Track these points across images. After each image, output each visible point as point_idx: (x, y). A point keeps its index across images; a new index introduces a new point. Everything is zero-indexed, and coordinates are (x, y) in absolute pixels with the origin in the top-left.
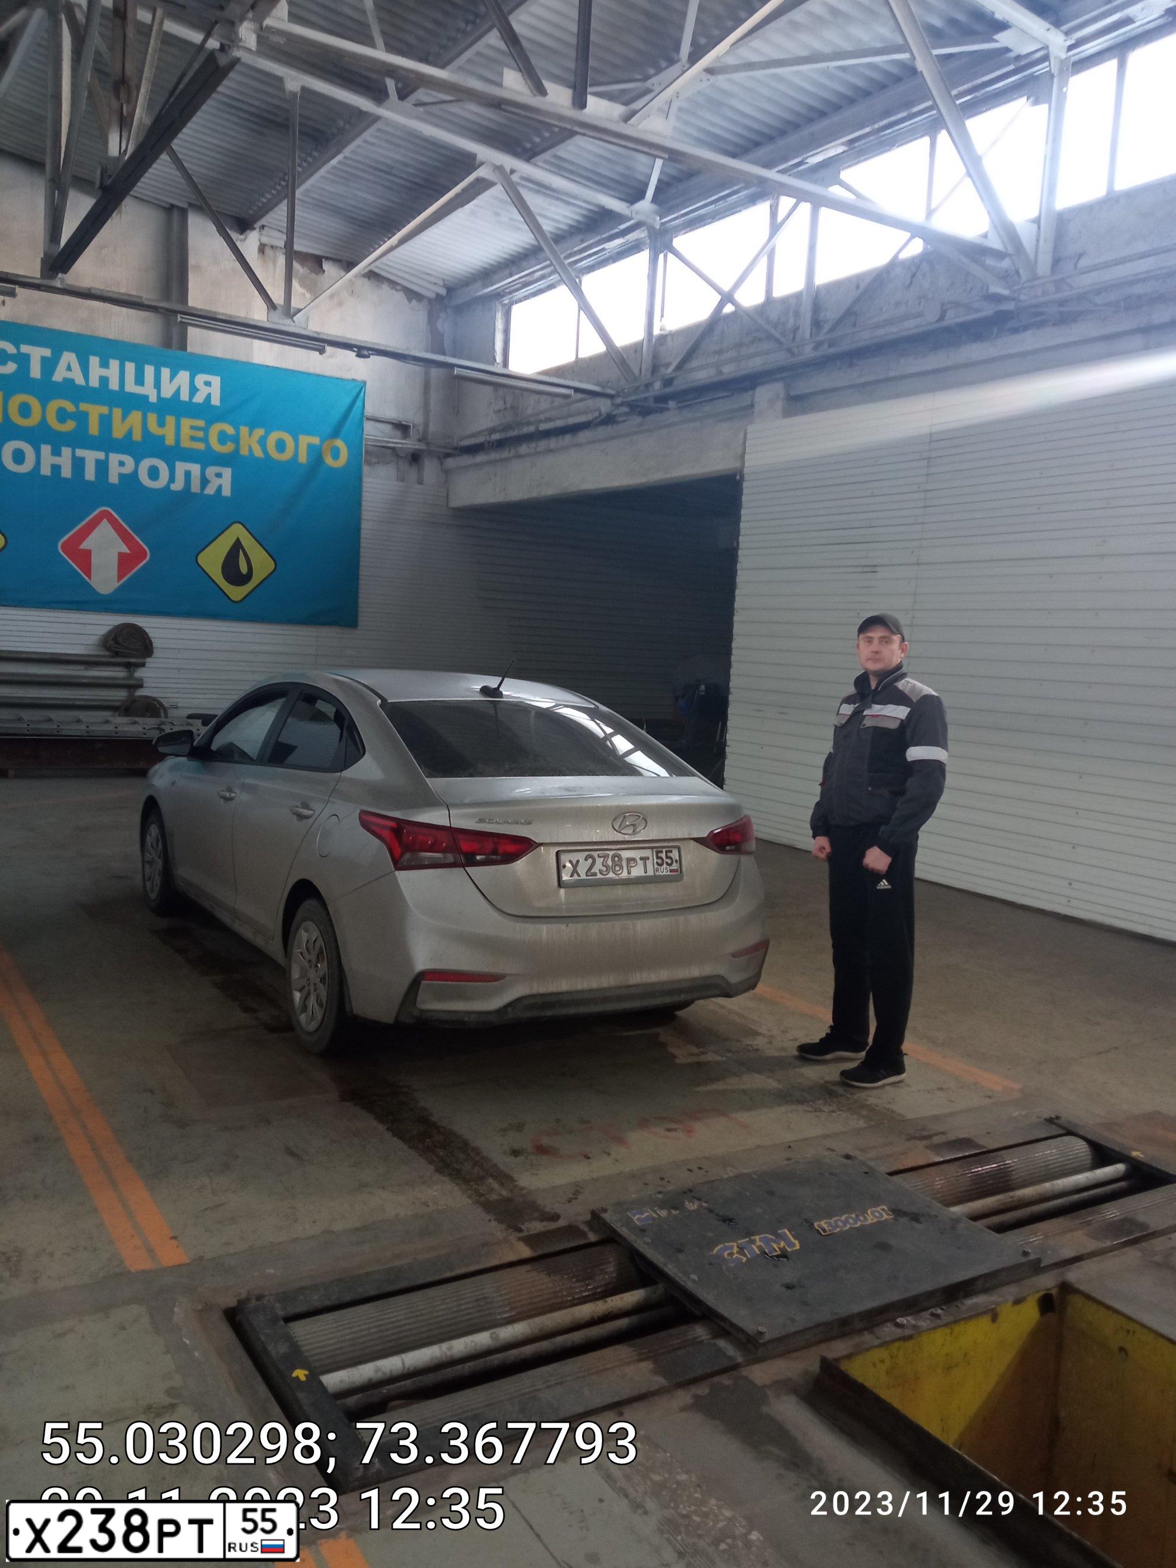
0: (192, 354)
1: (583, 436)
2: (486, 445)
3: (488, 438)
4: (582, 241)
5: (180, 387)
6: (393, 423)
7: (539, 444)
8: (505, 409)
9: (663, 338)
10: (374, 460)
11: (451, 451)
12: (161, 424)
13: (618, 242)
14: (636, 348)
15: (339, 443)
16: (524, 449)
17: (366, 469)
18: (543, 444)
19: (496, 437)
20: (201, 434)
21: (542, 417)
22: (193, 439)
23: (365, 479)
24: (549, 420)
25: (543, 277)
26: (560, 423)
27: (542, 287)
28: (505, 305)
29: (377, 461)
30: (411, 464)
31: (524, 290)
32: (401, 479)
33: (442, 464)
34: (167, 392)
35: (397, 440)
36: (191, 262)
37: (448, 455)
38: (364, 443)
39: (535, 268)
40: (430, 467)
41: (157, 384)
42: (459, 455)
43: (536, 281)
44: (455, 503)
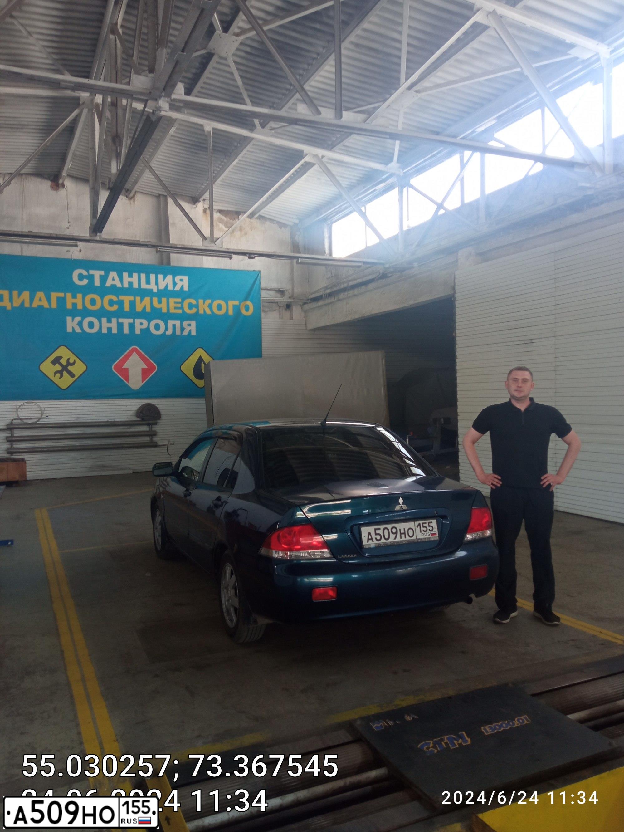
0: (173, 266)
1: (371, 286)
2: (323, 297)
3: (324, 293)
4: (364, 187)
5: (168, 283)
6: (275, 290)
7: (349, 292)
8: (332, 277)
9: (409, 231)
10: (267, 309)
11: (305, 301)
12: (160, 302)
13: (382, 185)
14: (395, 238)
15: (249, 303)
16: (342, 296)
17: (263, 315)
18: (351, 293)
19: (328, 291)
20: (179, 305)
21: (350, 278)
22: (175, 308)
23: (263, 320)
24: (355, 279)
25: (346, 208)
26: (359, 281)
27: (346, 213)
28: (328, 225)
29: (268, 310)
30: (286, 310)
31: (337, 216)
32: (281, 318)
33: (302, 308)
34: (162, 286)
35: (278, 298)
36: (170, 221)
37: (305, 303)
38: (261, 301)
39: (342, 204)
40: (296, 311)
41: (157, 283)
42: (310, 303)
43: (343, 210)
44: (310, 327)
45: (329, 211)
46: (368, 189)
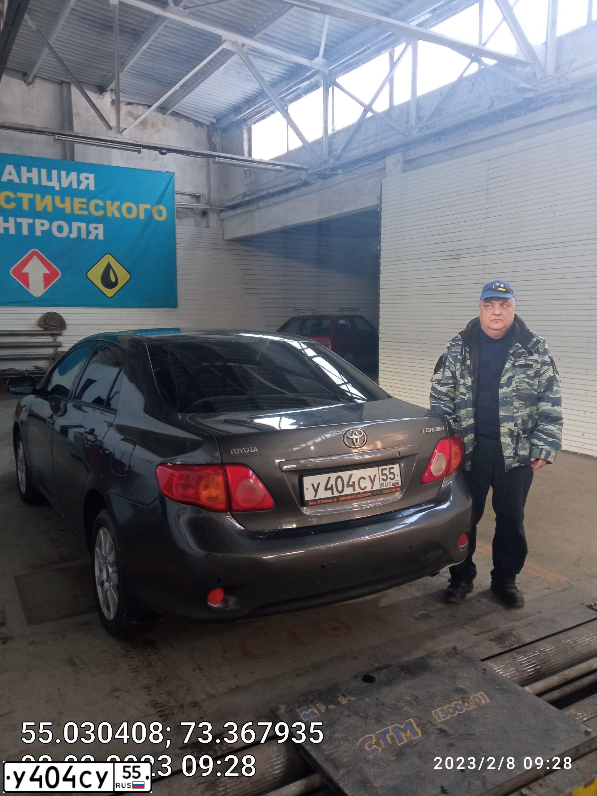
0: (77, 162)
1: (292, 194)
2: (241, 204)
3: (242, 200)
4: (287, 85)
5: (72, 181)
6: (191, 195)
7: (269, 200)
8: (251, 183)
9: (333, 135)
10: (181, 216)
11: (224, 209)
12: (63, 201)
13: (306, 83)
14: (319, 142)
15: (161, 207)
16: (261, 204)
17: (177, 221)
18: (272, 200)
19: (247, 198)
20: (85, 206)
22: (81, 209)
23: (177, 226)
24: (276, 186)
25: (267, 107)
26: (280, 188)
28: (248, 125)
29: (183, 216)
30: (202, 217)
31: (257, 116)
32: (198, 225)
33: (219, 216)
34: (65, 184)
35: (194, 204)
36: (74, 111)
37: (222, 211)
38: (175, 206)
39: (262, 103)
40: (213, 218)
41: (59, 180)
42: (228, 211)
43: (263, 110)
44: (228, 236)
45: (249, 111)
46: (291, 88)
